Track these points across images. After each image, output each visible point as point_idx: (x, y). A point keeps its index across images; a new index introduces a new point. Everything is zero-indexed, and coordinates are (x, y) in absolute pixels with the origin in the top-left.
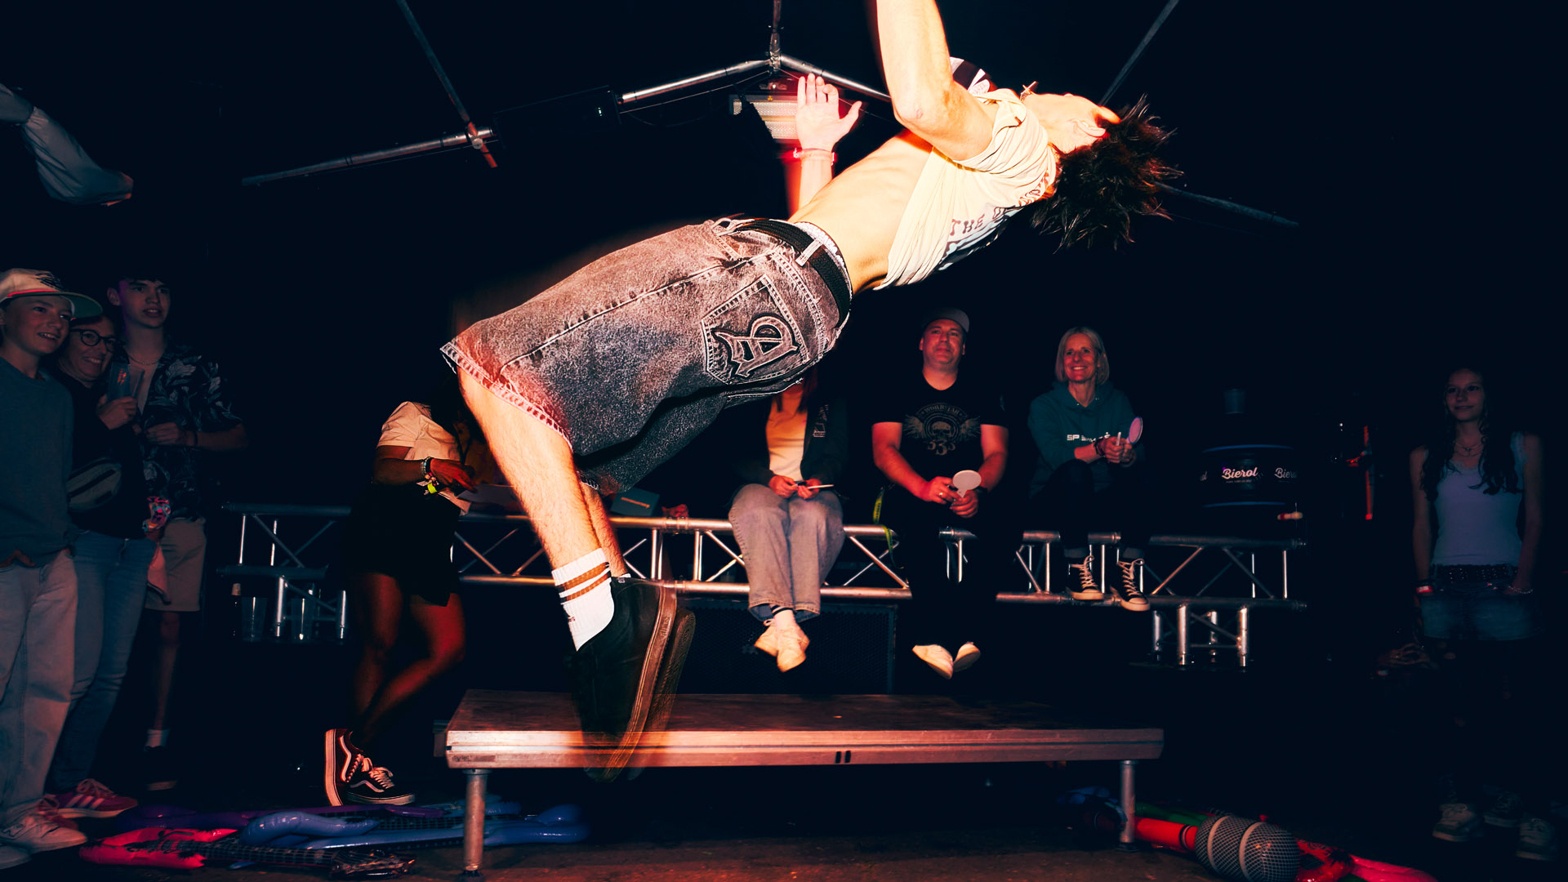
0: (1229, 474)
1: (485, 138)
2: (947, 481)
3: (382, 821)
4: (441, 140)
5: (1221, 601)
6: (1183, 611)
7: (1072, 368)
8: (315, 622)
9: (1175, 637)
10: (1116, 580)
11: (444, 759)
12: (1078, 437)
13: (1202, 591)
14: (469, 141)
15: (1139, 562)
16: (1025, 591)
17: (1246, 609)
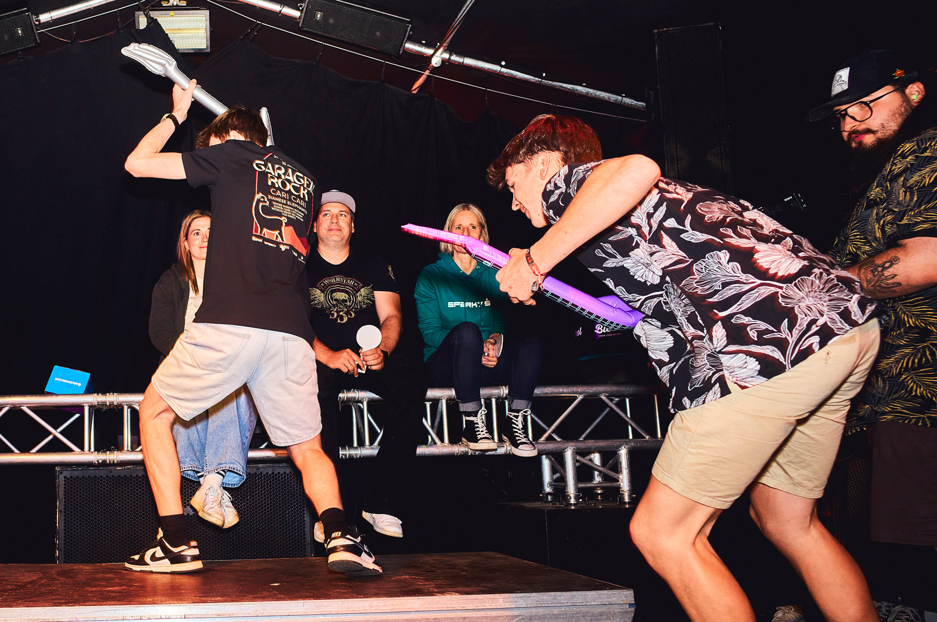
5: (602, 444)
6: (569, 455)
12: (458, 303)
15: (526, 412)
17: (625, 449)
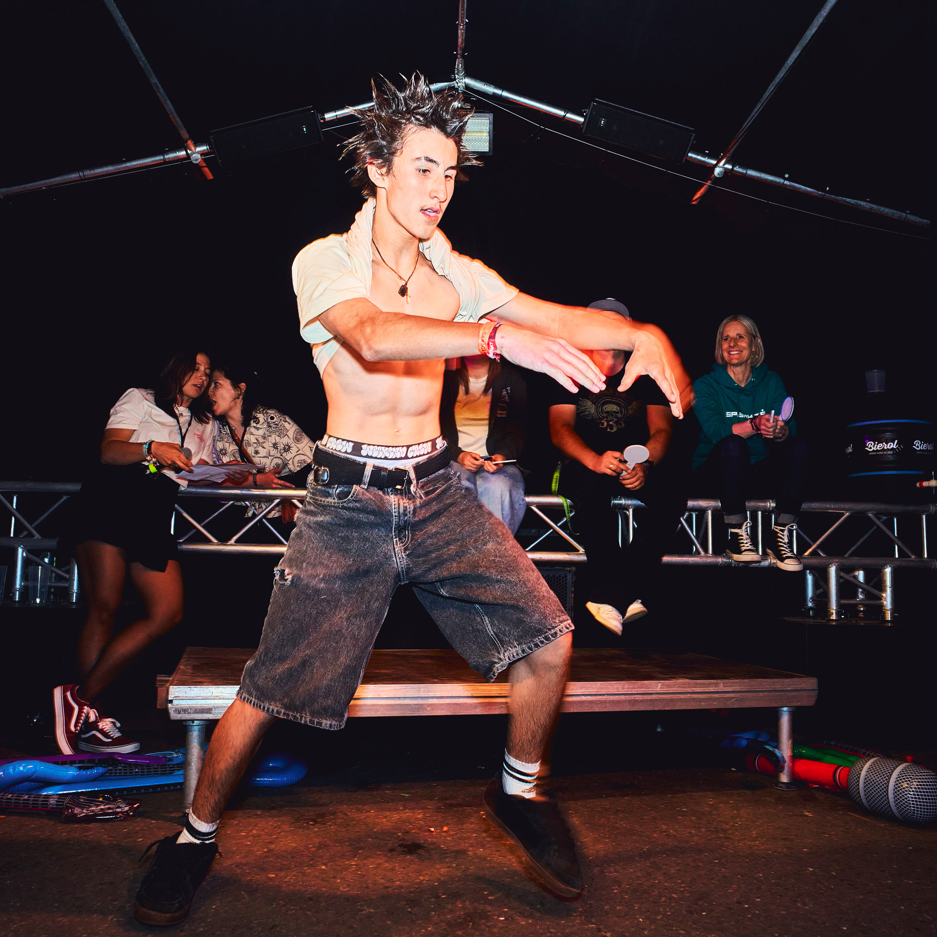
0: (872, 446)
1: (202, 154)
2: (617, 454)
3: (110, 768)
4: (163, 156)
5: (867, 561)
6: (833, 570)
7: (729, 353)
8: (50, 587)
9: (826, 595)
10: (771, 543)
11: (166, 711)
12: (736, 414)
13: (849, 552)
14: (188, 156)
15: (792, 526)
16: (689, 553)
17: (890, 568)
